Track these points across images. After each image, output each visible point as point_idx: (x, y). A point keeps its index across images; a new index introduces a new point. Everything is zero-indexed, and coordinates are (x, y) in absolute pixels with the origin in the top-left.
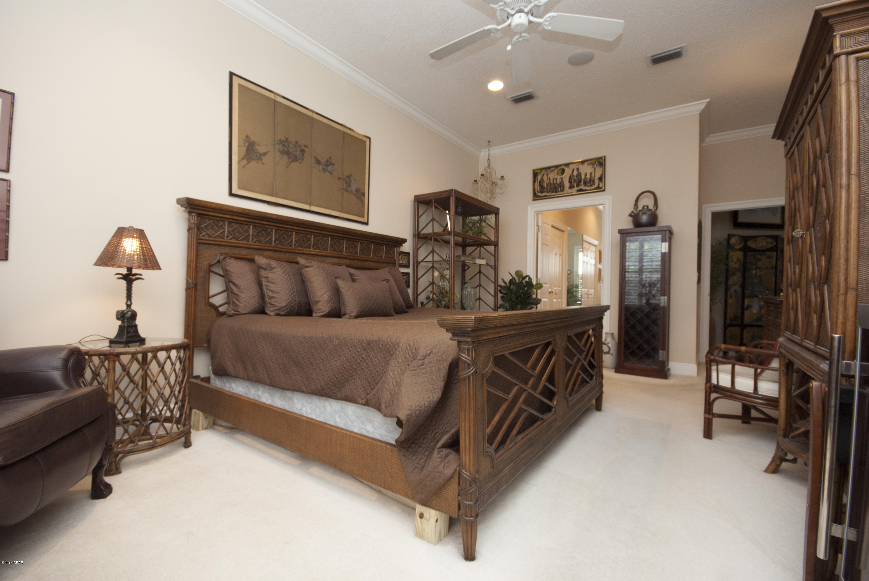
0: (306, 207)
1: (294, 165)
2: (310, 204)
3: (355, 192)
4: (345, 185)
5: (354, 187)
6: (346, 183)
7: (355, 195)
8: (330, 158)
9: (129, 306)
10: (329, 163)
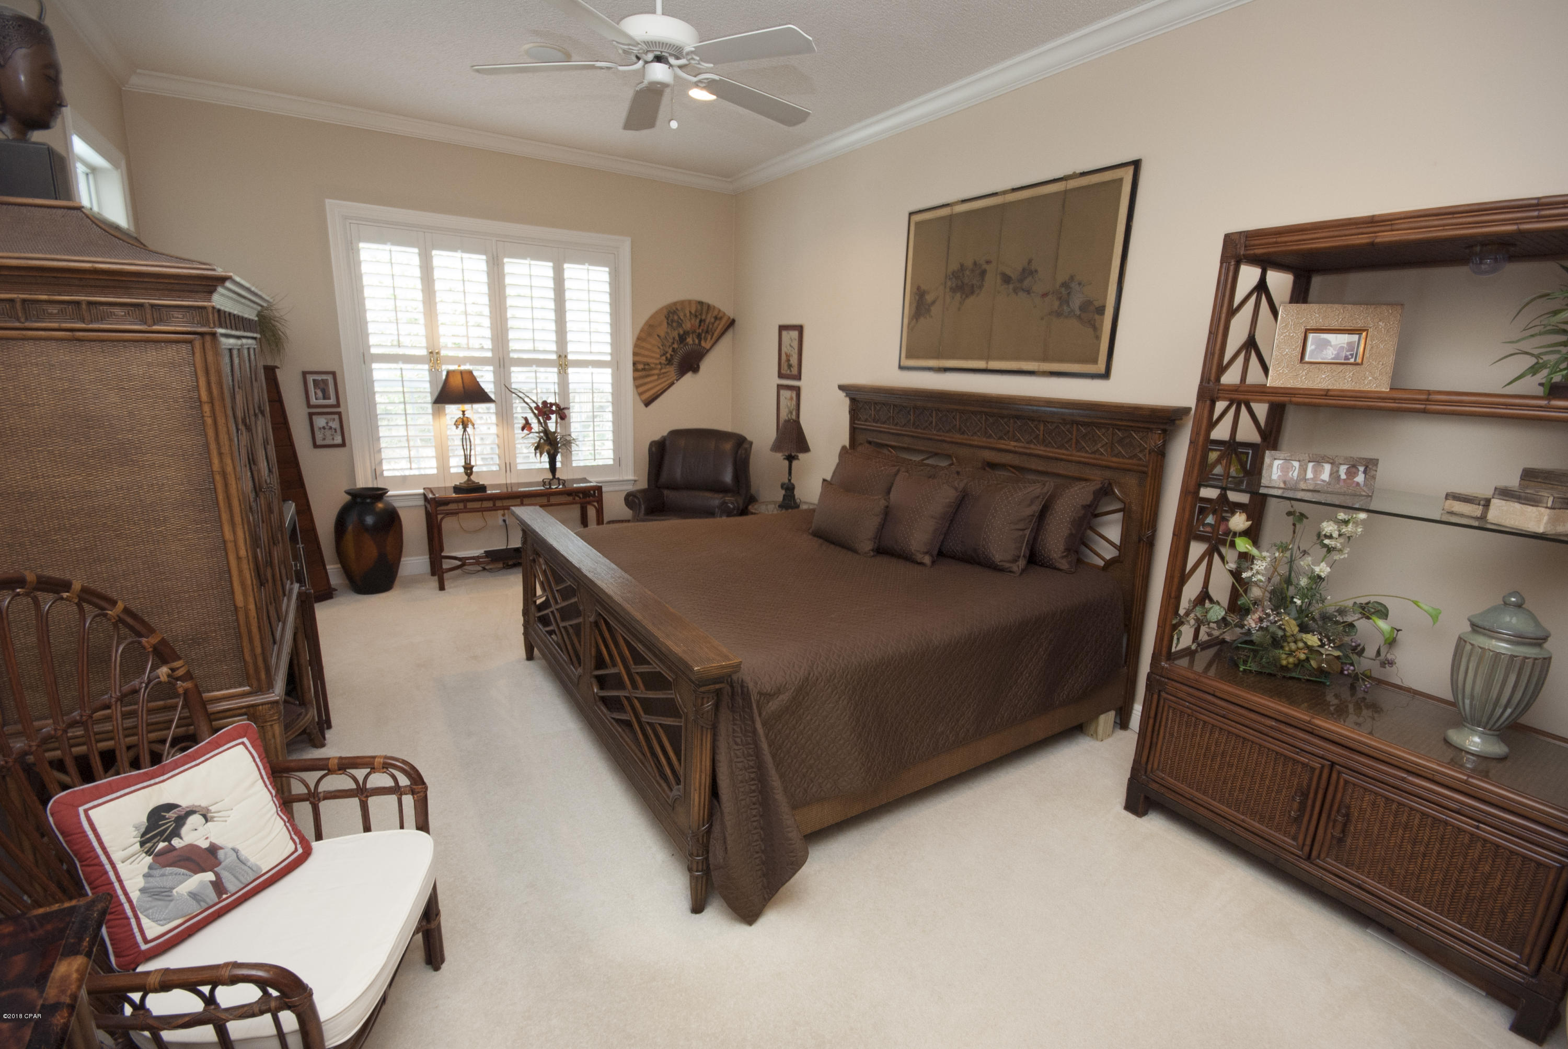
0: (981, 364)
1: (971, 300)
2: (988, 358)
3: (1078, 312)
4: (1057, 303)
5: (1076, 302)
6: (1060, 298)
7: (1079, 317)
8: (1030, 262)
9: (790, 480)
10: (1028, 272)
